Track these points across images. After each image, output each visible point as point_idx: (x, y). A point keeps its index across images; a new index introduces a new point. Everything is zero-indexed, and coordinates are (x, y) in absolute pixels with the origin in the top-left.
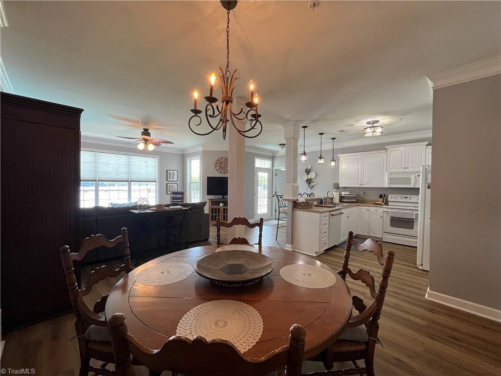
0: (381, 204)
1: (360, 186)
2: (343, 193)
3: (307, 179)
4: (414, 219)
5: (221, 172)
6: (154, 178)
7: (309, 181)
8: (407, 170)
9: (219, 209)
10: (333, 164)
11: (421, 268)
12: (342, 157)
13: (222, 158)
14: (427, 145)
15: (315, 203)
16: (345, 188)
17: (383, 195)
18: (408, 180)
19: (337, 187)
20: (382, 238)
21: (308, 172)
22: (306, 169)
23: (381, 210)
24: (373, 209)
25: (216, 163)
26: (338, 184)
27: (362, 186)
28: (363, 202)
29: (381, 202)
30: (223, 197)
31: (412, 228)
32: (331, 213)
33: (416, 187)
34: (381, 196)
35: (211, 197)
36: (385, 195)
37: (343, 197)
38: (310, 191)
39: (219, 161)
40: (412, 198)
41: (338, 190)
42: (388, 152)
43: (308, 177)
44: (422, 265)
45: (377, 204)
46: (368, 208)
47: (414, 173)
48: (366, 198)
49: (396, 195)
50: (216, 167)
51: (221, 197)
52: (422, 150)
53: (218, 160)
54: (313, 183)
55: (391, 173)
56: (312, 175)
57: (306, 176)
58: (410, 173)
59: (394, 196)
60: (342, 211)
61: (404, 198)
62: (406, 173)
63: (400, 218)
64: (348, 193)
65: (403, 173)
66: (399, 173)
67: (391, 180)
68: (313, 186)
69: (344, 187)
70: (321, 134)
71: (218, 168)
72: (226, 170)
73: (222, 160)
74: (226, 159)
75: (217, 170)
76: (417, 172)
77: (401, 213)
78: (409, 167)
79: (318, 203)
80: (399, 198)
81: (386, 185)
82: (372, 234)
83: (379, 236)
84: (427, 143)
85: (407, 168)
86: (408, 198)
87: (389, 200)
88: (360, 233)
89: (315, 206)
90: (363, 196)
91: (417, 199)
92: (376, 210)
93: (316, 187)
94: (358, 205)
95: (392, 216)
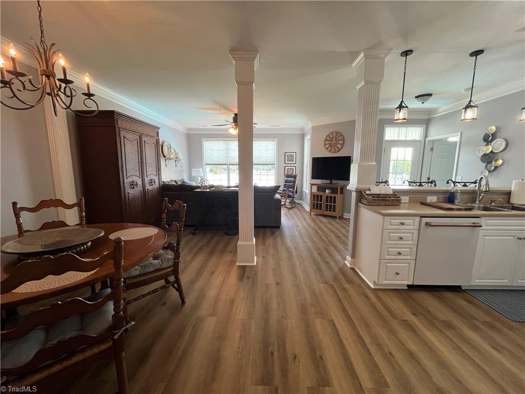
3: (484, 155)
5: (330, 151)
6: (273, 161)
7: (488, 158)
9: (321, 196)
13: (332, 133)
15: (432, 199)
21: (489, 139)
22: (485, 135)
25: (326, 140)
30: (331, 182)
32: (425, 220)
35: (319, 182)
43: (487, 150)
50: (325, 145)
51: (328, 181)
53: (328, 136)
56: (498, 145)
57: (484, 148)
60: (482, 221)
68: (496, 167)
70: (476, 53)
71: (327, 146)
72: (338, 148)
73: (333, 135)
74: (337, 133)
75: (327, 149)
79: (441, 201)
89: (422, 204)
93: (503, 170)
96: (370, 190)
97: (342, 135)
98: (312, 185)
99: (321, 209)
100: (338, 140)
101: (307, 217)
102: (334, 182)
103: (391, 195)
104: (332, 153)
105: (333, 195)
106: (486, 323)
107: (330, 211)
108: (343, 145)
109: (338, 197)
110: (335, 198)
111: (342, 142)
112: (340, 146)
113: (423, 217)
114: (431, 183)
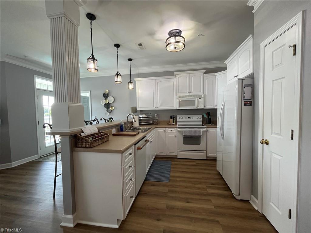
0: (173, 125)
1: (155, 109)
2: (141, 116)
3: (105, 104)
4: (201, 136)
7: (107, 106)
8: (191, 94)
10: (131, 86)
11: (238, 198)
12: (138, 81)
14: (204, 73)
15: (114, 131)
16: (142, 112)
18: (192, 102)
19: (134, 110)
20: (177, 156)
21: (106, 96)
22: (104, 94)
23: (174, 130)
24: (168, 130)
26: (136, 108)
27: (157, 109)
28: (157, 124)
29: (172, 122)
31: (199, 143)
32: (137, 146)
33: (198, 108)
34: (171, 117)
36: (174, 116)
37: (142, 120)
40: (193, 118)
41: (136, 114)
42: (177, 77)
43: (106, 101)
44: (239, 195)
45: (170, 125)
46: (164, 129)
47: (196, 96)
48: (160, 120)
49: (183, 116)
52: (201, 77)
54: (112, 107)
55: (180, 97)
56: (110, 100)
57: (104, 101)
58: (194, 96)
59: (181, 116)
60: (147, 138)
61: (188, 118)
62: (191, 96)
63: (191, 136)
64: (145, 116)
65: (189, 96)
66: (186, 96)
67: (180, 104)
68: (112, 110)
69: (141, 110)
70: (117, 46)
76: (199, 96)
77: (191, 131)
78: (193, 91)
79: (117, 131)
80: (185, 118)
81: (176, 107)
82: (169, 153)
83: (174, 154)
84: (204, 71)
85: (191, 92)
86: (191, 118)
87: (177, 120)
88: (159, 153)
89: (114, 135)
90: (157, 118)
91: (197, 118)
92: (171, 130)
93: (115, 111)
94: (156, 127)
95: (185, 135)
96: (83, 132)
103: (96, 134)
106: (170, 191)
113: (136, 144)
114: (94, 121)
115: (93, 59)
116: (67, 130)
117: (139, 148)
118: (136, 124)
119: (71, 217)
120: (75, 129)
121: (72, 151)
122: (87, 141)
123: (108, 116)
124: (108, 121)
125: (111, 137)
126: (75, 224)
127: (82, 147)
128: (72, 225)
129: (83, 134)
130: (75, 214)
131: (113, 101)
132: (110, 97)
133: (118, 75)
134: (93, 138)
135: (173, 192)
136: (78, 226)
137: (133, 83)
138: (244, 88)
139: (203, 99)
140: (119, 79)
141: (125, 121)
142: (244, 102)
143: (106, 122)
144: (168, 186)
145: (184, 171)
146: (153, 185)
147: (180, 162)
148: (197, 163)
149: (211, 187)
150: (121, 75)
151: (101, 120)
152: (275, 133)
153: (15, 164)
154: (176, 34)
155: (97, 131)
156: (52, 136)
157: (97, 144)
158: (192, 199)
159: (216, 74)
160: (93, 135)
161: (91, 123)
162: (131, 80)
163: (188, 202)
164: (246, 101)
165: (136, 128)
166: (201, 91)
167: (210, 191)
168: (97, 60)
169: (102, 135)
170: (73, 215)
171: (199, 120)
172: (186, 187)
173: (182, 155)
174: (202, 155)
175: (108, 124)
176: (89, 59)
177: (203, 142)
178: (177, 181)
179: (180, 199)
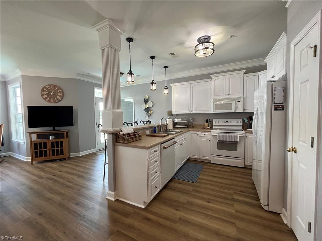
0: (208, 129)
1: (190, 113)
2: (176, 120)
3: (146, 108)
4: (238, 142)
5: (49, 101)
7: (147, 110)
8: (228, 97)
9: (45, 144)
10: (166, 91)
11: (266, 208)
12: (174, 86)
13: (50, 86)
14: (244, 74)
15: (148, 132)
16: (178, 115)
17: (209, 120)
18: (230, 106)
19: (170, 114)
20: (210, 160)
21: (146, 101)
22: (145, 99)
23: (208, 134)
24: (202, 133)
25: (43, 90)
26: (172, 112)
27: (192, 113)
28: (192, 128)
29: (207, 126)
30: (54, 129)
31: (236, 150)
32: (163, 145)
33: (236, 112)
34: (207, 121)
35: (38, 130)
36: (210, 119)
37: (176, 123)
38: (148, 118)
39: (47, 89)
40: (232, 122)
41: (172, 117)
42: (213, 80)
43: (146, 106)
44: (268, 205)
45: (205, 129)
46: (198, 133)
47: (234, 99)
48: (195, 123)
49: (219, 120)
50: (42, 95)
51: (51, 129)
52: (240, 78)
53: (45, 87)
54: (151, 111)
55: (216, 100)
56: (150, 104)
57: (145, 105)
58: (231, 99)
59: (217, 120)
60: (176, 139)
61: (225, 122)
62: (228, 99)
63: (226, 141)
64: (180, 119)
65: (226, 99)
66: (222, 99)
67: (216, 107)
68: (150, 114)
69: (176, 114)
70: (153, 57)
71: (45, 96)
72: (57, 99)
73: (51, 88)
74: (55, 86)
75: (45, 99)
76: (238, 98)
77: (227, 136)
78: (230, 94)
79: (151, 133)
80: (222, 122)
81: (212, 111)
82: (202, 157)
83: (208, 158)
84: (244, 71)
85: (228, 95)
86: (229, 122)
87: (213, 124)
88: (192, 156)
89: (147, 135)
90: (193, 122)
91: (236, 122)
92: (205, 134)
93: (153, 115)
94: (189, 131)
95: (219, 139)
97: (60, 89)
98: (31, 133)
99: (46, 155)
100: (58, 93)
101: (29, 168)
102: (56, 128)
103: (132, 133)
104: (52, 103)
105: (59, 140)
107: (58, 154)
108: (62, 97)
109: (65, 141)
110: (61, 142)
111: (61, 94)
112: (60, 98)
113: (162, 144)
114: (135, 123)
115: (131, 73)
116: (111, 129)
117: (164, 148)
118: (170, 127)
119: (113, 193)
120: (117, 129)
121: (114, 145)
122: (124, 138)
123: (147, 119)
124: (146, 124)
125: (144, 137)
126: (116, 199)
127: (120, 143)
128: (113, 200)
129: (121, 133)
130: (116, 192)
131: (152, 105)
132: (149, 102)
133: (153, 83)
134: (128, 136)
135: (197, 191)
136: (117, 200)
137: (168, 89)
138: (275, 91)
139: (242, 102)
140: (154, 87)
141: (159, 124)
142: (275, 106)
143: (144, 124)
144: (193, 186)
145: (216, 175)
146: (180, 183)
147: (214, 167)
148: (231, 170)
149: (238, 194)
150: (156, 83)
151: (140, 122)
152: (302, 141)
153: (82, 154)
154: (205, 40)
155: (132, 131)
156: (103, 133)
157: (131, 141)
158: (214, 200)
159: (259, 73)
160: (129, 134)
161: (132, 125)
162: (166, 86)
163: (208, 202)
164: (277, 105)
165: (169, 131)
166: (240, 93)
167: (236, 197)
168: (134, 74)
169: (136, 135)
170: (114, 192)
171: (238, 124)
172: (212, 190)
173: (216, 160)
174: (239, 163)
175: (145, 126)
176: (128, 74)
177: (240, 148)
178: (204, 183)
179: (202, 199)
